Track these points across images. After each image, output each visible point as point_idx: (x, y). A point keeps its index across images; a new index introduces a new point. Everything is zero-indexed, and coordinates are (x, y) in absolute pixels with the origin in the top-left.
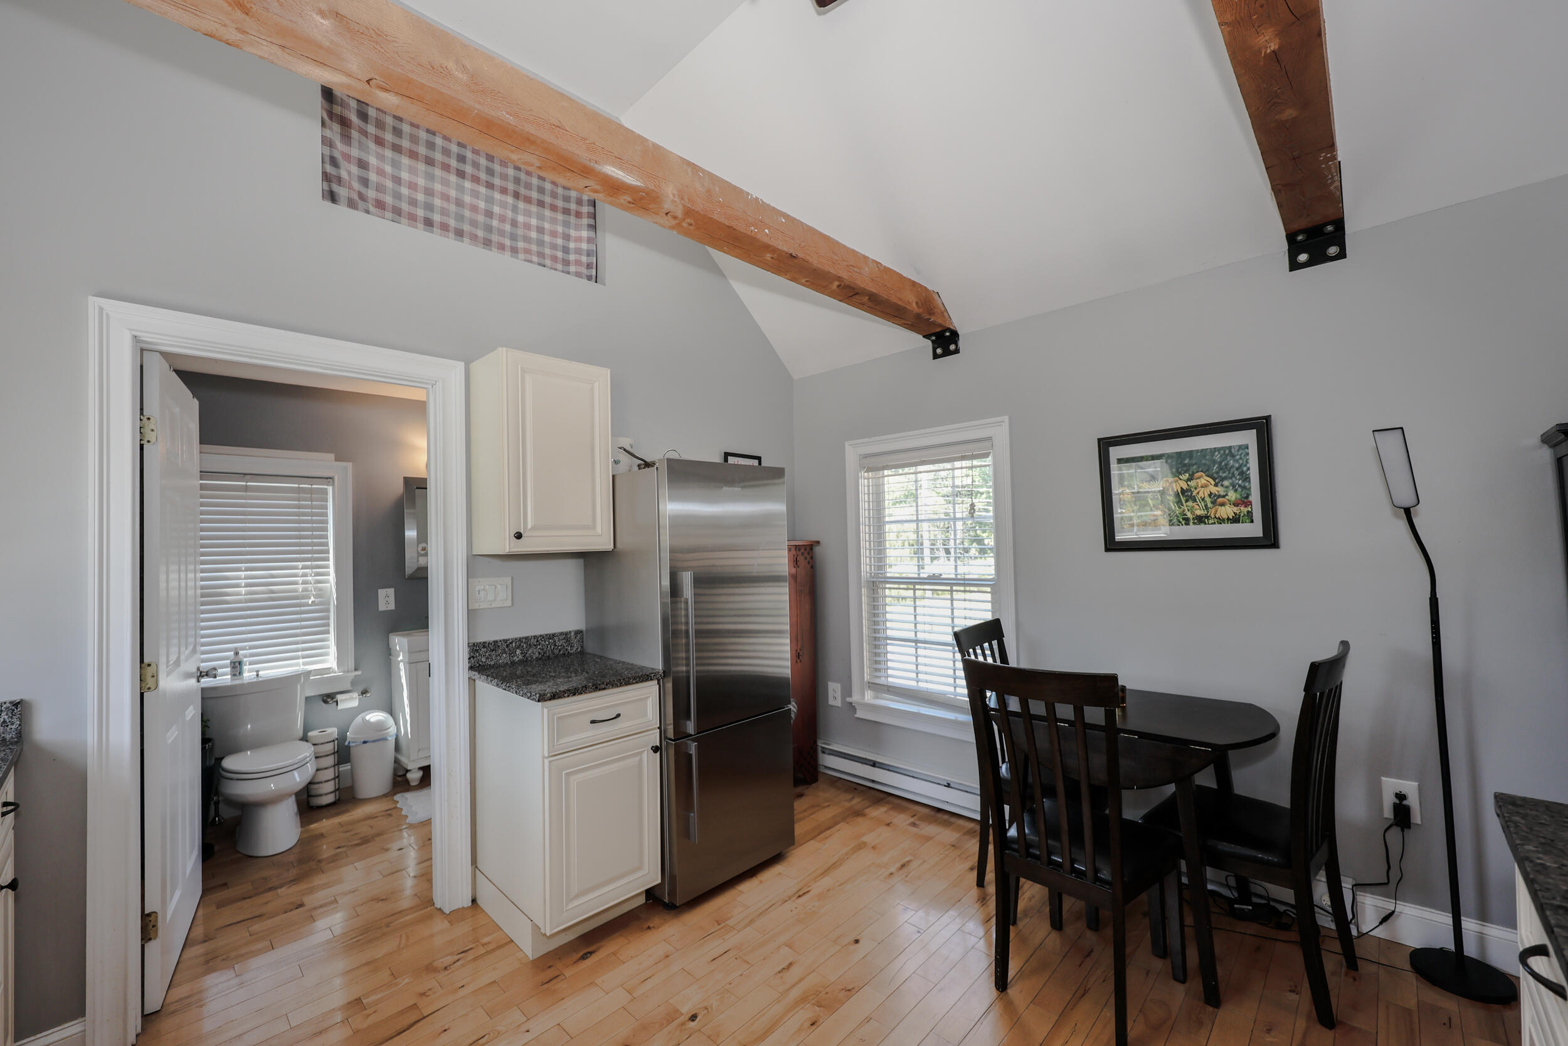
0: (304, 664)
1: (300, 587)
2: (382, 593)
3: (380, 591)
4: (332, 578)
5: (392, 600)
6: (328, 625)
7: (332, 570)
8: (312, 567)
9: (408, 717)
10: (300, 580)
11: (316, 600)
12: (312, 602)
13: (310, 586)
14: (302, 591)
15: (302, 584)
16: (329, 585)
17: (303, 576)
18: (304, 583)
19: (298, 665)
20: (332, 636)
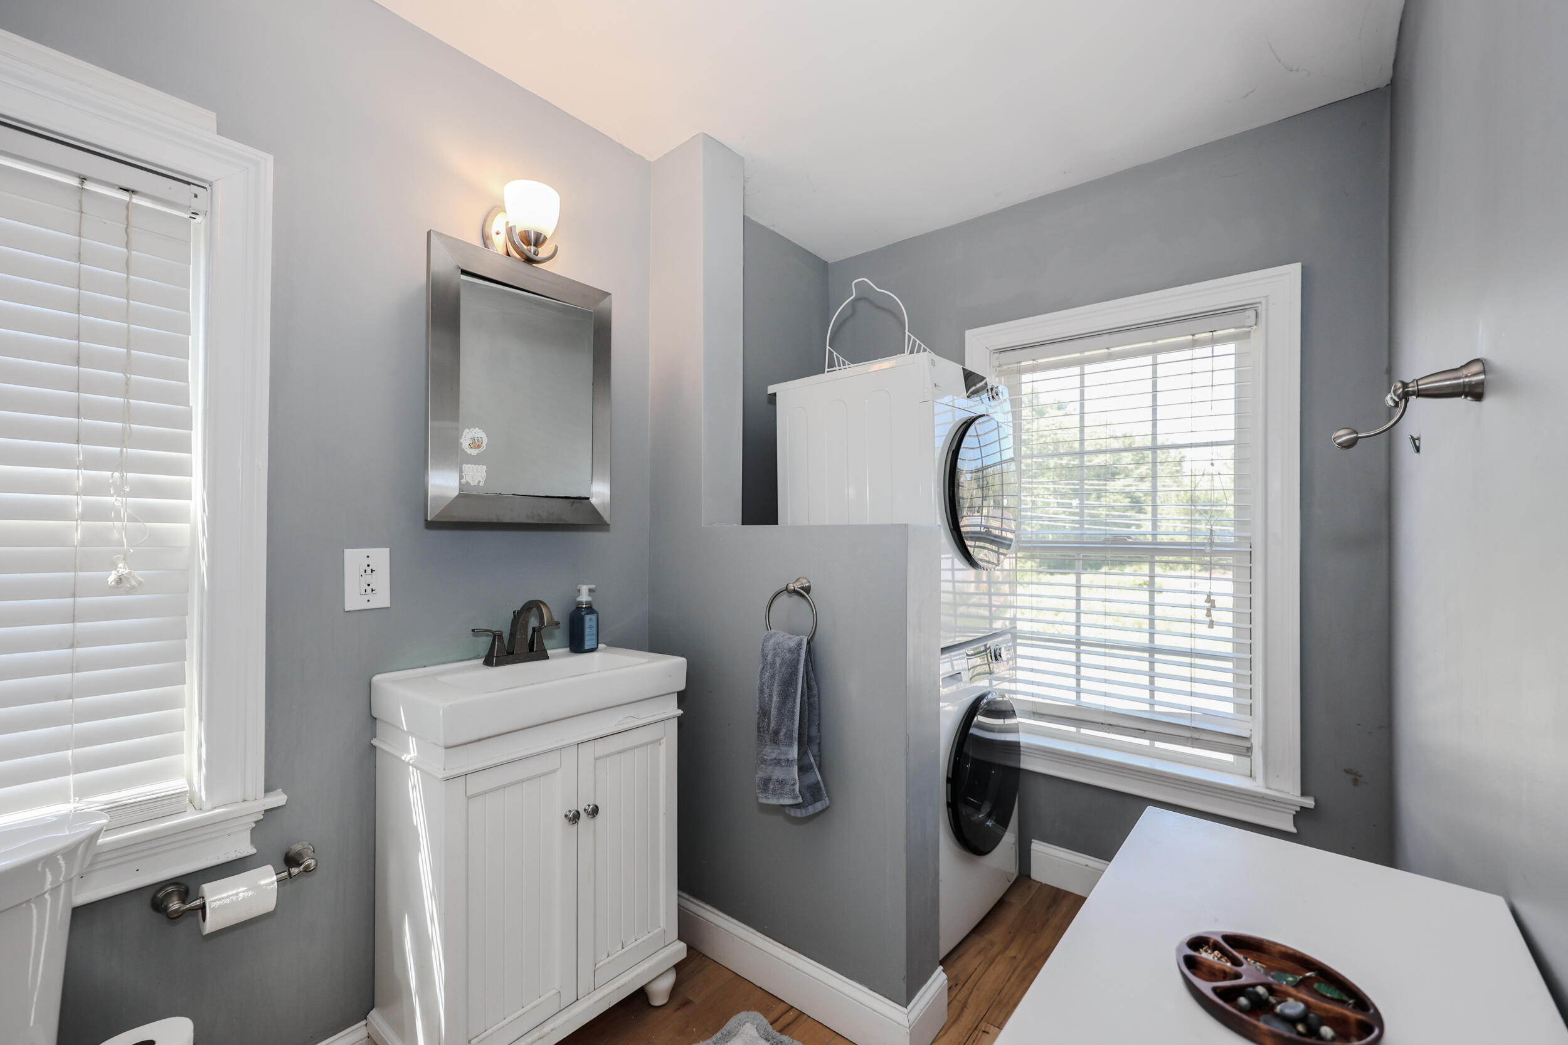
0: (83, 791)
1: (77, 531)
2: (354, 559)
3: (348, 552)
4: (196, 505)
5: (382, 581)
6: (180, 655)
7: (196, 482)
8: (121, 464)
9: (435, 932)
10: (77, 502)
11: (135, 573)
12: (120, 580)
13: (116, 529)
14: (83, 543)
15: (84, 517)
16: (185, 527)
17: (85, 491)
18: (91, 514)
19: (60, 795)
20: (191, 691)
